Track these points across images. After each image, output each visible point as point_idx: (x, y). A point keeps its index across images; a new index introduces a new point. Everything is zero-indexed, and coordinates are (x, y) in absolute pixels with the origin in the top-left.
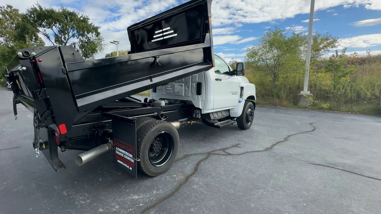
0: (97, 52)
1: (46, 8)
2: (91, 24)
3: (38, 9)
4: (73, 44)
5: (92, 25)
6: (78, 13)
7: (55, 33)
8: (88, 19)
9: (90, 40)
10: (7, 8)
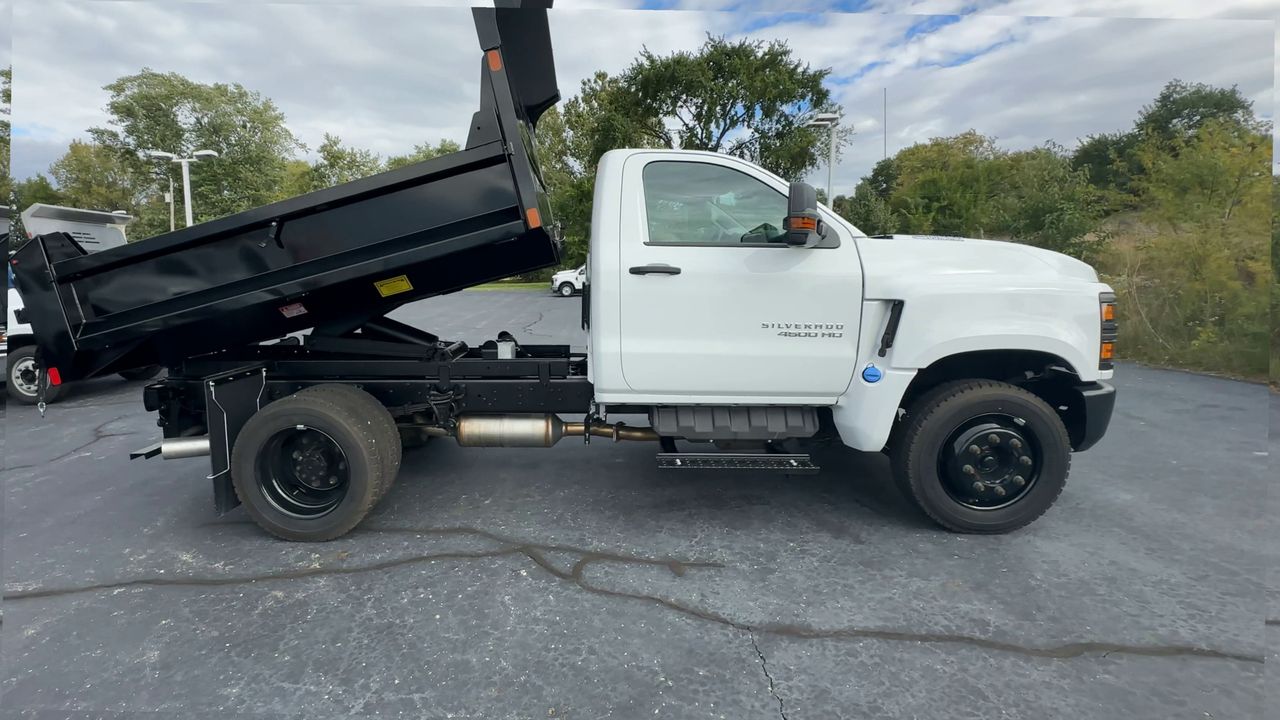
0: (812, 164)
1: (663, 58)
2: (797, 67)
3: (646, 63)
4: (737, 149)
5: (800, 70)
6: (756, 43)
7: (687, 125)
8: (786, 53)
9: (791, 123)
10: (595, 82)
